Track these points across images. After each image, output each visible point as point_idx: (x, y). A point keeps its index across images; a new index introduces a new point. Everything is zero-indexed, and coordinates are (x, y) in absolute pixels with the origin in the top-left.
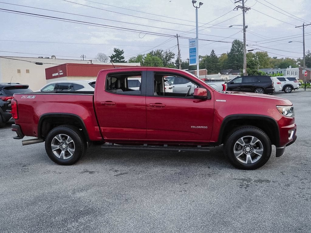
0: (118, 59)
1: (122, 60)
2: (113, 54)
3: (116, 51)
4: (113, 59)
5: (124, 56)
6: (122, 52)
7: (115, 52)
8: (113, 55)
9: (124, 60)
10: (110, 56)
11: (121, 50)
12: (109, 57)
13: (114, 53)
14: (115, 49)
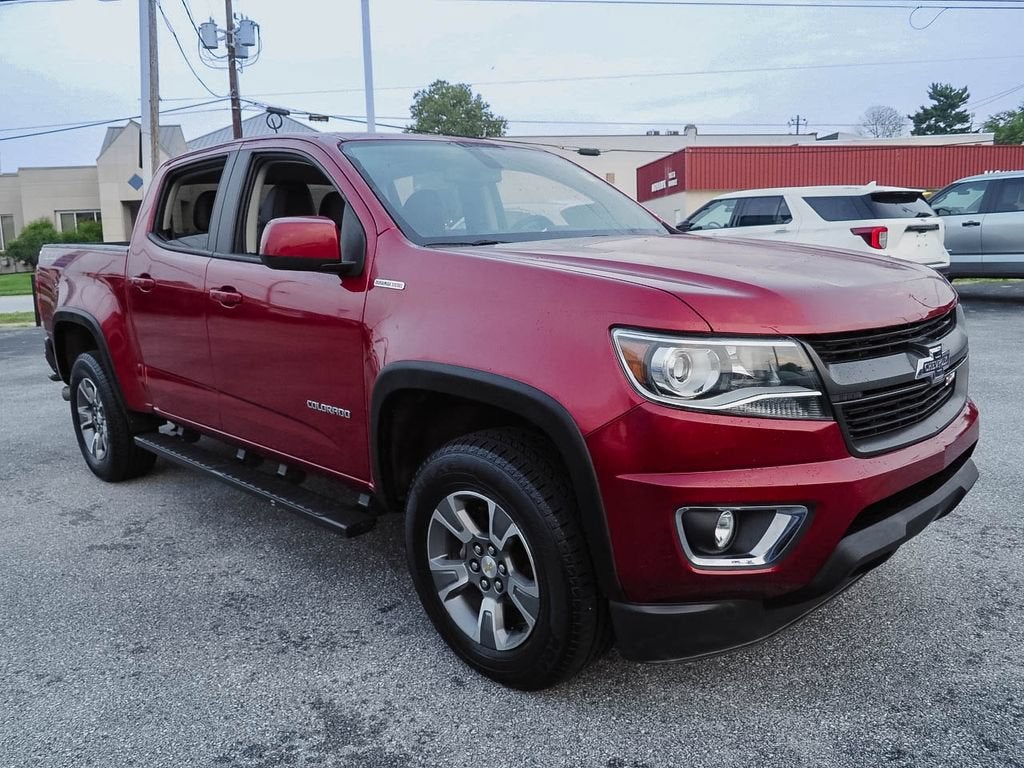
0: (942, 125)
1: (958, 126)
2: (922, 108)
3: (937, 93)
4: (924, 126)
5: (967, 113)
6: (962, 97)
7: (932, 97)
8: (925, 110)
9: (967, 125)
10: (912, 115)
11: (957, 87)
12: (909, 117)
13: (930, 104)
14: (934, 87)
